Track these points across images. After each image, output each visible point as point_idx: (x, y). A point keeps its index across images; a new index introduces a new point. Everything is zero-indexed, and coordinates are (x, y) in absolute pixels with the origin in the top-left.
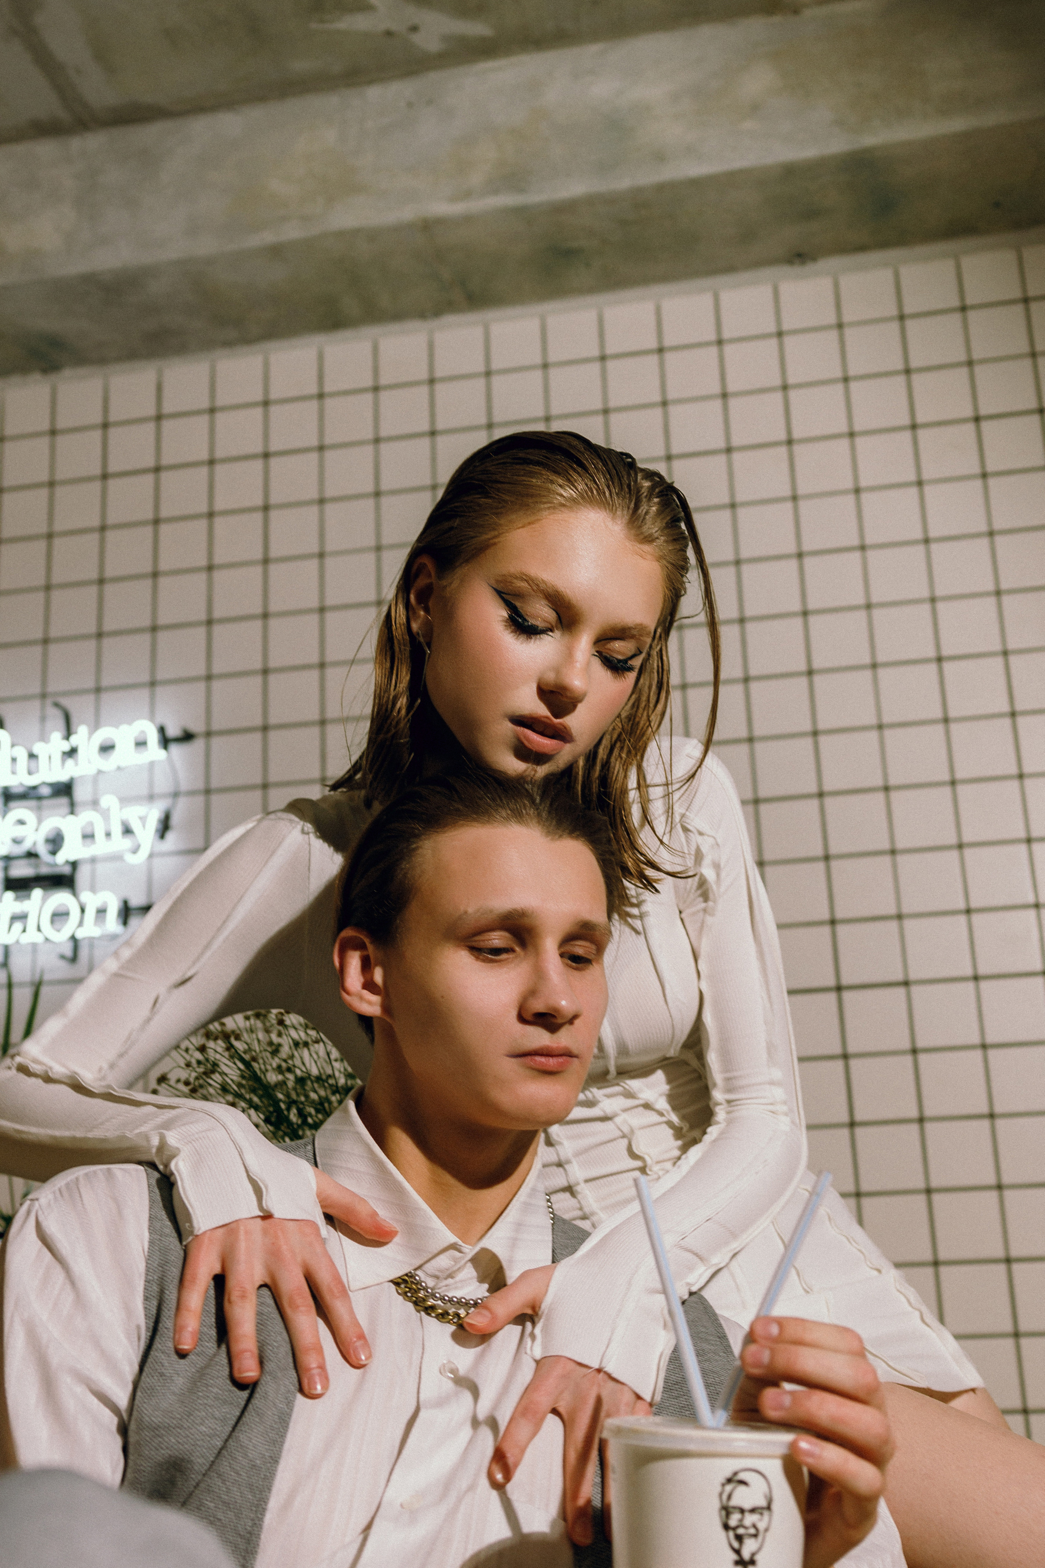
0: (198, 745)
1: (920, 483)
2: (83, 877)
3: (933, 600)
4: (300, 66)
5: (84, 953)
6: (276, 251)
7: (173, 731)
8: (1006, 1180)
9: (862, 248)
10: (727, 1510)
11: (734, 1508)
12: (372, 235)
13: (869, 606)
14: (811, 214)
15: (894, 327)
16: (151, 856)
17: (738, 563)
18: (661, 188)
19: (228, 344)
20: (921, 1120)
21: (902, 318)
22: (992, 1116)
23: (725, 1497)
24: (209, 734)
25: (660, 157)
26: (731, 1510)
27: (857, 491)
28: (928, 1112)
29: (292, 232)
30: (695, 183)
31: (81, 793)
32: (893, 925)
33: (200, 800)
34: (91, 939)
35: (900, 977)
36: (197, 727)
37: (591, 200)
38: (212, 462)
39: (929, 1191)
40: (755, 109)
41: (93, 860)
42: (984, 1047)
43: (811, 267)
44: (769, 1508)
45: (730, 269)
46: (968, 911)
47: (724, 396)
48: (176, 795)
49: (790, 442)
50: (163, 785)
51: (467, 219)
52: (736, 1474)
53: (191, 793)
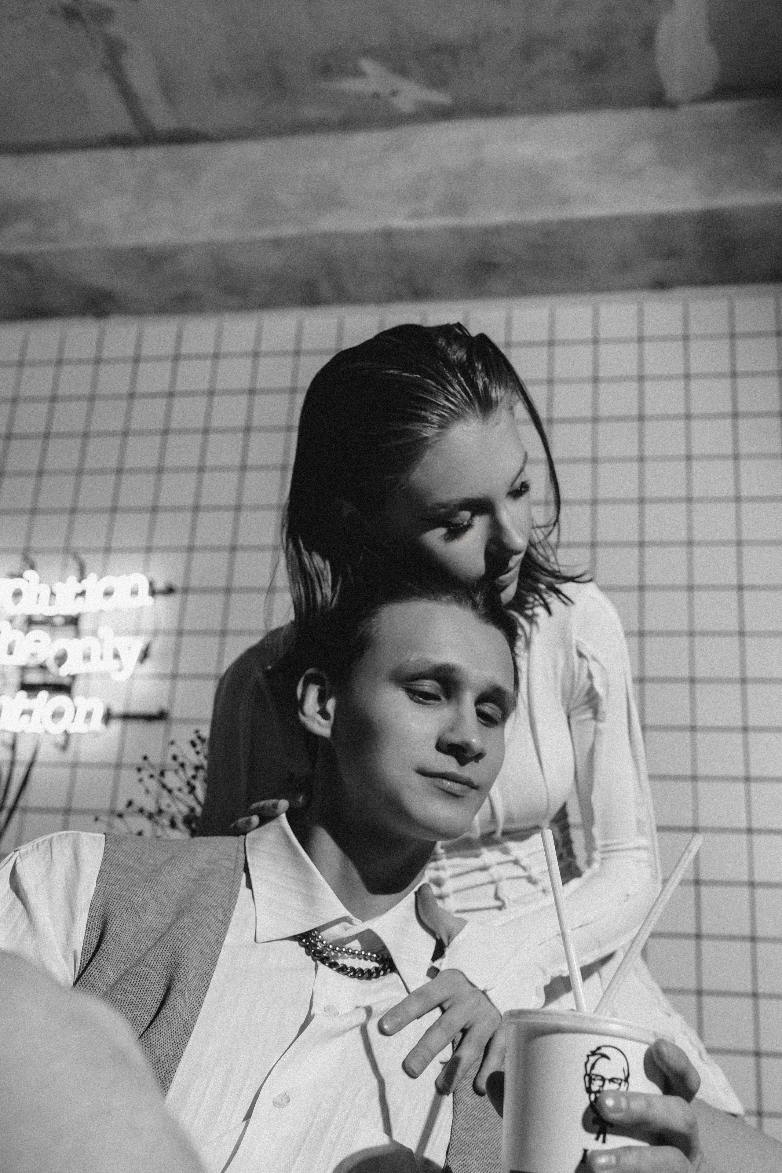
0: (176, 599)
1: (736, 457)
2: (78, 687)
3: (739, 543)
4: (309, 113)
5: (72, 744)
6: (276, 243)
7: (160, 585)
8: (762, 988)
9: (706, 283)
10: (590, 1077)
11: (597, 1076)
12: (348, 238)
13: (690, 543)
14: (671, 254)
15: (726, 343)
16: (132, 677)
17: (594, 502)
18: (564, 223)
19: (234, 309)
20: (698, 937)
21: (732, 336)
22: (753, 939)
23: (589, 1066)
24: (186, 590)
25: (565, 201)
26: (593, 1077)
27: (689, 458)
28: (706, 929)
29: (289, 230)
30: (590, 223)
31: (85, 625)
32: (688, 785)
33: (173, 639)
34: (79, 735)
35: (690, 823)
36: (178, 583)
37: (511, 228)
38: (211, 393)
39: (699, 993)
40: (637, 173)
41: (88, 676)
42: (752, 884)
43: (668, 294)
44: (626, 1080)
45: (607, 289)
46: (748, 779)
47: (596, 380)
48: (156, 633)
49: (641, 418)
50: (148, 624)
51: (420, 233)
52: (599, 1048)
53: (168, 633)
